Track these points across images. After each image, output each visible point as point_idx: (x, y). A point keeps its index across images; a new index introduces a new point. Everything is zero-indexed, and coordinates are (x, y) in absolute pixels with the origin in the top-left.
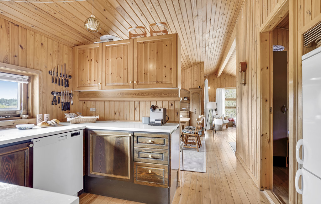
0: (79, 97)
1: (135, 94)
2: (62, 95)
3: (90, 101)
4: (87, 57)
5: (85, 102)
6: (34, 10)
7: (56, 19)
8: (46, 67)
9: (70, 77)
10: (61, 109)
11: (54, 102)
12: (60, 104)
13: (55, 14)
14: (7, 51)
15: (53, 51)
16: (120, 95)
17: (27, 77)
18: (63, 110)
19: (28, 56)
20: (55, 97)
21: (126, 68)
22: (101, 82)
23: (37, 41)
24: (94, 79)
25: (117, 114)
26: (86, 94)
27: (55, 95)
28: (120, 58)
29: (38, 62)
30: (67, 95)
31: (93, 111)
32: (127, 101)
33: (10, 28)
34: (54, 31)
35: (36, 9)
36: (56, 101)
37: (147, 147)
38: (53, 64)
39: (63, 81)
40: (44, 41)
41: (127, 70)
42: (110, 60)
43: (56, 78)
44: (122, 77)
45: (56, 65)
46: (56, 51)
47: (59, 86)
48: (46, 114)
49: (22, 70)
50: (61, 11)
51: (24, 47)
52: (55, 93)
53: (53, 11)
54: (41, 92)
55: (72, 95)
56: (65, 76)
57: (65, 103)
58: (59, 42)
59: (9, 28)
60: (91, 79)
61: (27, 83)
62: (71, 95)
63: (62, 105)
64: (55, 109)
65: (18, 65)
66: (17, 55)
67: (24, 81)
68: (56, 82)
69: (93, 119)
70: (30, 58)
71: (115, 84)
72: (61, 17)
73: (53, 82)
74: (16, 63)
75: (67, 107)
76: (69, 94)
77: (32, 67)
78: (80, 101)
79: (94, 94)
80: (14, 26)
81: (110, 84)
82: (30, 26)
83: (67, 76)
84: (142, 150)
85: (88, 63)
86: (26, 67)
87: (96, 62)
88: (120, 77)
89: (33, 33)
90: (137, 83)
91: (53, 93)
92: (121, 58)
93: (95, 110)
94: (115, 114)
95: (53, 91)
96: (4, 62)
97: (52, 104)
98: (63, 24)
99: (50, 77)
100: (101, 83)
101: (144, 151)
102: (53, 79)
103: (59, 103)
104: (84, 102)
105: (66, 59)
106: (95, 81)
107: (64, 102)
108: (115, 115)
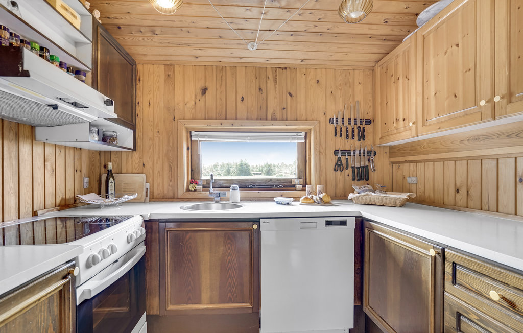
0: (390, 157)
1: (514, 136)
2: (352, 153)
3: (406, 162)
4: (392, 76)
5: (401, 165)
6: (291, 38)
7: (321, 34)
8: (325, 114)
9: (369, 122)
10: (351, 177)
11: (339, 166)
12: (350, 170)
13: (316, 26)
14: (275, 105)
15: (336, 87)
16: (466, 142)
17: (303, 134)
18: (354, 179)
19: (298, 105)
20: (339, 159)
21: (471, 66)
22: (414, 120)
23: (311, 79)
24: (403, 115)
25: (463, 191)
26: (399, 150)
27: (339, 155)
28: (454, 47)
29: (312, 110)
30: (362, 154)
31: (412, 182)
32: (490, 157)
33: (278, 76)
34: (331, 54)
35: (292, 35)
36: (342, 164)
37: (484, 309)
38: (335, 108)
39: (353, 132)
40: (321, 76)
41: (472, 71)
42: (432, 62)
43: (341, 128)
44: (460, 95)
45: (341, 107)
46: (340, 84)
47: (346, 141)
48: (320, 185)
49: (291, 125)
50: (321, 17)
51: (293, 93)
52: (340, 152)
53: (312, 24)
54: (316, 153)
55: (373, 153)
56: (358, 123)
57: (358, 168)
58: (346, 68)
59: (276, 76)
60: (398, 117)
61: (304, 141)
62: (371, 153)
63: (353, 172)
64: (341, 178)
65: (287, 120)
66: (285, 107)
67: (299, 139)
68: (341, 135)
69: (396, 199)
70: (302, 106)
71: (444, 117)
72: (327, 27)
73: (336, 134)
74: (285, 118)
75: (362, 175)
76: (366, 152)
77: (305, 118)
78: (393, 163)
79: (412, 148)
80: (282, 71)
81: (434, 119)
82: (299, 62)
83: (361, 122)
84: (468, 313)
85: (393, 86)
86: (297, 120)
87: (406, 80)
88: (455, 96)
89: (304, 70)
90: (505, 101)
91: (336, 152)
92: (457, 45)
93: (415, 182)
94: (458, 191)
95: (337, 149)
96: (271, 120)
97: (335, 170)
98: (352, 36)
99: (331, 127)
100: (414, 123)
101: (473, 317)
102: (336, 130)
103: (347, 168)
104: (398, 165)
105: (360, 93)
106: (404, 120)
107: (357, 165)
108: (457, 195)
